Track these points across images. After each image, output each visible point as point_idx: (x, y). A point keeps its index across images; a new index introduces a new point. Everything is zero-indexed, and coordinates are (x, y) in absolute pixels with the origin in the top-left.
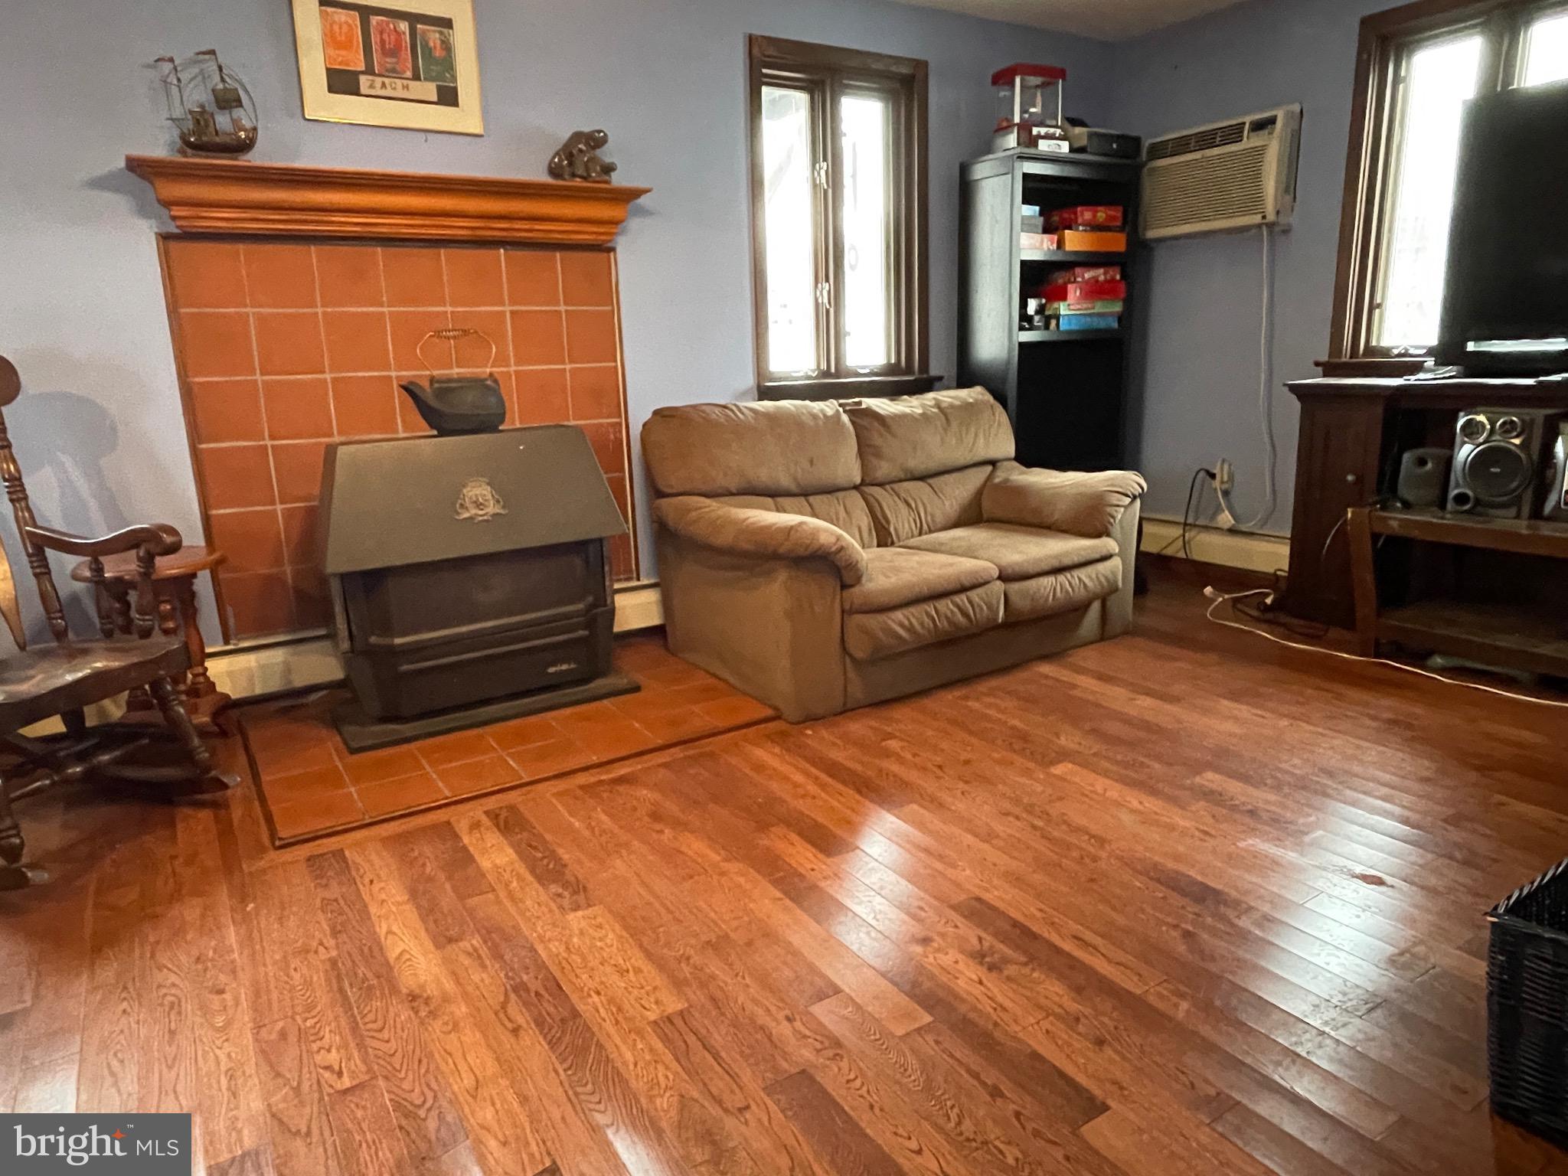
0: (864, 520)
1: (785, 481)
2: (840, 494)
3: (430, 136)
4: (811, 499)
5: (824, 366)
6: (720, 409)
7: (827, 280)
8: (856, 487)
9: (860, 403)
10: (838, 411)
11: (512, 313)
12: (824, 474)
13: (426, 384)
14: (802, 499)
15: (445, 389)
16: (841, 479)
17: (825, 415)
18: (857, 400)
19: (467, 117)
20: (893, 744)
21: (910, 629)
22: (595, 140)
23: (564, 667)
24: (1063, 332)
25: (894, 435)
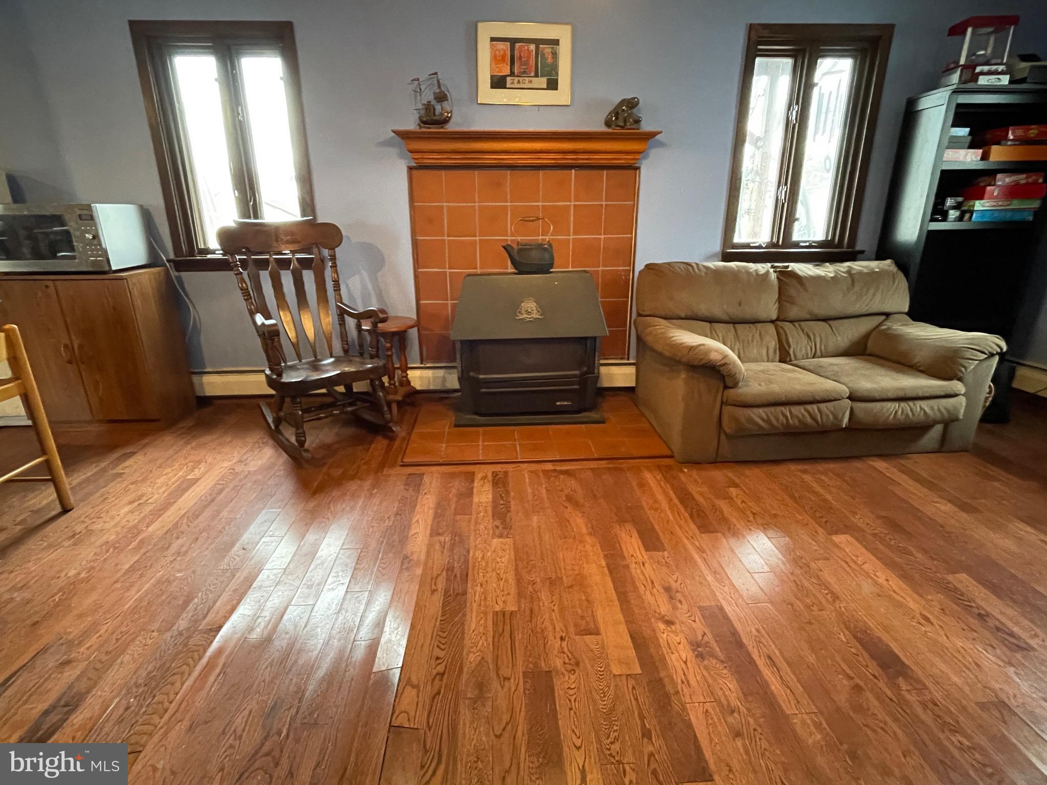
0: (773, 343)
1: (718, 312)
2: (759, 325)
3: (541, 107)
4: (736, 325)
5: (775, 240)
6: (684, 266)
7: (786, 184)
8: (772, 322)
9: (787, 267)
10: (768, 271)
11: (575, 206)
12: (748, 311)
13: (515, 246)
14: (731, 325)
15: (524, 249)
16: (763, 315)
17: (757, 274)
18: (786, 264)
19: (562, 95)
20: (733, 491)
21: (768, 421)
22: (632, 104)
23: (566, 403)
24: (974, 222)
25: (806, 290)
